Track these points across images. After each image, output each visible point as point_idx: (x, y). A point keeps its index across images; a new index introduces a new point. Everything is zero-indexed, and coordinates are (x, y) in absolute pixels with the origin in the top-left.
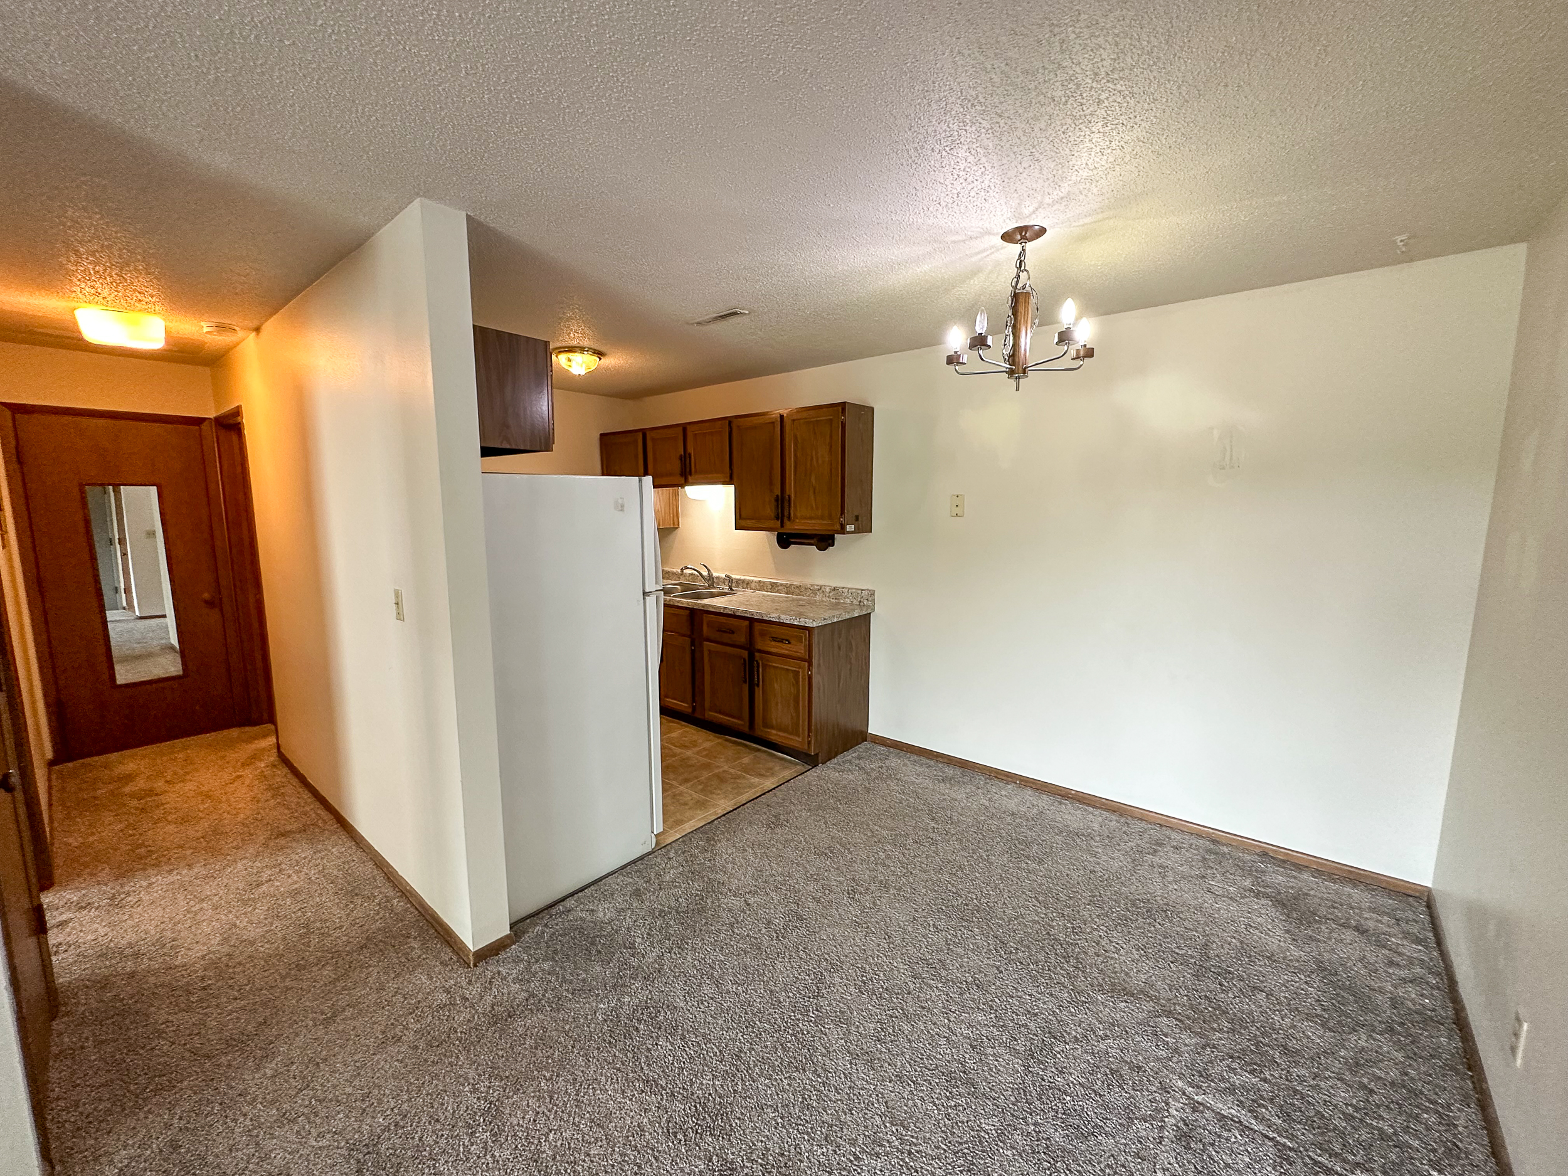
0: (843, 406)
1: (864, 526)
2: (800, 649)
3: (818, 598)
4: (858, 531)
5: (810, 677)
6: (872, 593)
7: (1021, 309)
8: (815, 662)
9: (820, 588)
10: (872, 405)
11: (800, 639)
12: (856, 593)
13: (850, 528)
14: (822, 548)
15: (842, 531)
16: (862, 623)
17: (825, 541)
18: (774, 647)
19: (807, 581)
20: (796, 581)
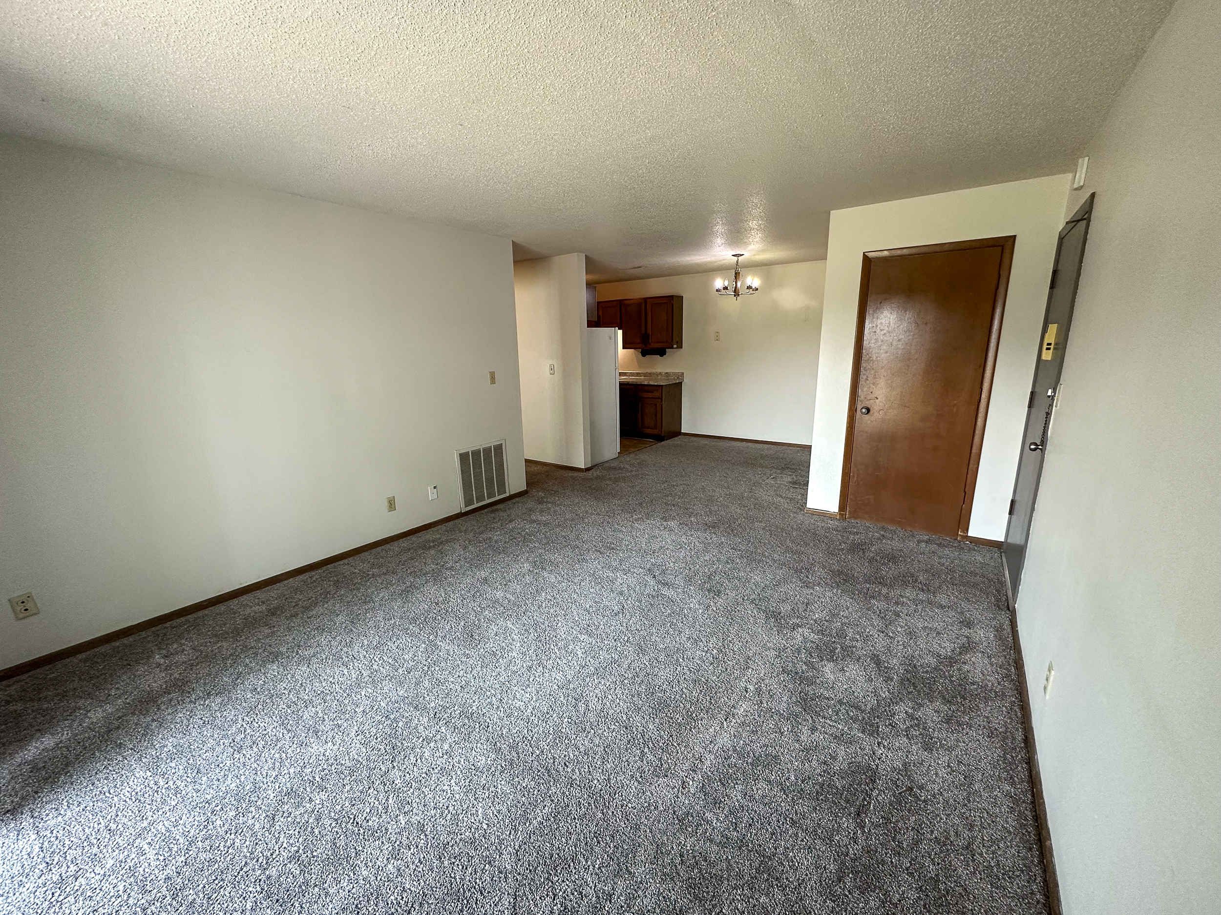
0: (672, 297)
1: (680, 346)
2: (657, 394)
3: (659, 377)
4: (677, 348)
5: (662, 405)
6: (683, 374)
7: (737, 277)
8: (663, 399)
9: (660, 373)
10: (682, 295)
11: (657, 390)
12: (675, 374)
13: (675, 346)
14: (662, 355)
15: (672, 348)
16: (679, 385)
17: (662, 353)
18: (646, 395)
19: (654, 371)
20: (649, 371)
